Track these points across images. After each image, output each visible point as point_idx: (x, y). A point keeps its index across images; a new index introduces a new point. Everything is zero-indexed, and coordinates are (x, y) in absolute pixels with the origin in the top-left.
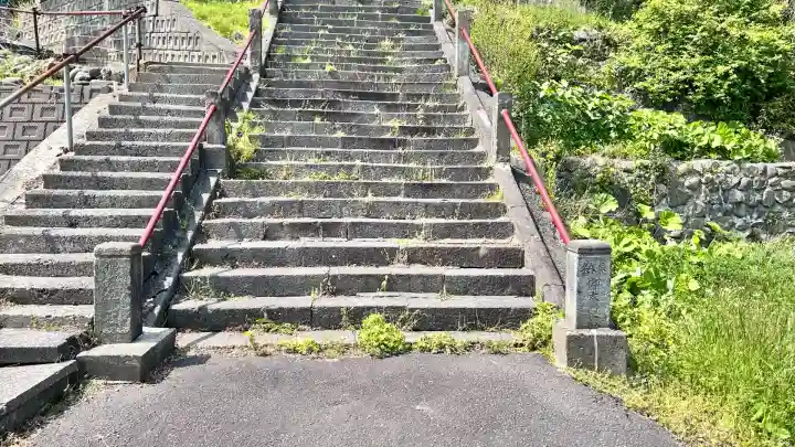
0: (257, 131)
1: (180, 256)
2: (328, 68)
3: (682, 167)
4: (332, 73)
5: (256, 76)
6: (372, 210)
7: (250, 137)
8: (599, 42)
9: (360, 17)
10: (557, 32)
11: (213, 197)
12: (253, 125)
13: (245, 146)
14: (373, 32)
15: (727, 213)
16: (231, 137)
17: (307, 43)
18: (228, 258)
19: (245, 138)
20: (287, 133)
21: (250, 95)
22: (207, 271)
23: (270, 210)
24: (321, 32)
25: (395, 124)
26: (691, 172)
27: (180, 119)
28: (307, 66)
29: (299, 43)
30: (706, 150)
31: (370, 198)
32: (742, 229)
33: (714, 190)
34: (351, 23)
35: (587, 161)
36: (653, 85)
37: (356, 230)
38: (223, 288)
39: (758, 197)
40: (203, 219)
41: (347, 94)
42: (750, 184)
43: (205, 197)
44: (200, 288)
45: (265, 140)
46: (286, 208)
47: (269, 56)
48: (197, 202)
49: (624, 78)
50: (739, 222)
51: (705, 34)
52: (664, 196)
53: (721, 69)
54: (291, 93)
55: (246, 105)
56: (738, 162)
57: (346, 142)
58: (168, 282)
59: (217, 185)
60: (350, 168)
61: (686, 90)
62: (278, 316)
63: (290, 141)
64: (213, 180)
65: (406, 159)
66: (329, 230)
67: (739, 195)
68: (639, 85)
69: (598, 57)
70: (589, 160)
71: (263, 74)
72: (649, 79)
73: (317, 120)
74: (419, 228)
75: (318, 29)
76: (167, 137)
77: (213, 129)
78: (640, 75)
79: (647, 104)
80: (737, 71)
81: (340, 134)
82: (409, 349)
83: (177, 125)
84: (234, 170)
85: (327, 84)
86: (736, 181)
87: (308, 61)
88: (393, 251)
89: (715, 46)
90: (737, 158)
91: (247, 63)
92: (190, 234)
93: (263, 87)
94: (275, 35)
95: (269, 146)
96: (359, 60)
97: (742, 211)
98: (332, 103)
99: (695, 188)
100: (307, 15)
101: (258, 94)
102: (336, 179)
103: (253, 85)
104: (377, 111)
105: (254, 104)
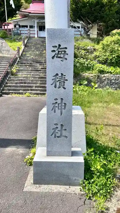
0: (17, 68)
1: (3, 86)
2: (32, 57)
3: (103, 76)
4: (32, 58)
5: (18, 59)
6: (32, 80)
7: (16, 69)
8: (93, 49)
9: (41, 46)
10: (83, 48)
11: (9, 78)
12: (16, 67)
13: (14, 71)
14: (43, 49)
15: (111, 85)
16: (12, 69)
17: (29, 52)
18: (10, 86)
19: (15, 70)
20: (22, 69)
21: (17, 62)
22: (7, 88)
23: (17, 80)
24: (33, 49)
25: (40, 67)
26: (104, 77)
27: (4, 66)
28: (28, 56)
29: (28, 52)
30: (108, 72)
31: (33, 79)
32: (114, 88)
33: (108, 80)
34: (39, 47)
35: (84, 74)
36: (101, 59)
37: (29, 83)
38: (9, 90)
39: (117, 82)
40: (7, 81)
41: (34, 62)
42: (116, 79)
43: (8, 78)
44: (6, 90)
45: (18, 70)
46: (19, 80)
47: (22, 54)
48: (6, 79)
49: (96, 57)
50: (113, 86)
51: (111, 49)
52: (99, 81)
53: (114, 56)
54: (24, 62)
55: (16, 64)
56: (114, 75)
57: (31, 70)
58: (2, 89)
59: (10, 77)
60: (31, 74)
61: (107, 60)
62: (15, 93)
63: (22, 70)
64: (9, 76)
65: (40, 73)
66: (25, 83)
67: (113, 81)
68: (98, 59)
69: (92, 53)
70: (85, 74)
71: (20, 58)
72: (100, 58)
73: (28, 67)
74: (38, 83)
75: (32, 48)
76: (2, 69)
77: (9, 68)
78: (99, 57)
79: (100, 63)
80: (117, 56)
81: (30, 69)
82: (31, 96)
83: (4, 67)
84: (12, 75)
85: (31, 60)
86: (113, 78)
87: (29, 55)
88: (33, 86)
89: (113, 51)
90: (113, 74)
91: (17, 56)
92: (5, 83)
93: (19, 61)
94: (24, 50)
95: (19, 71)
96: (38, 55)
97: (114, 84)
98: (31, 64)
99: (105, 80)
100: (30, 45)
101: (18, 62)
102: (28, 76)
103: (18, 60)
104: (38, 65)
105: (17, 64)
